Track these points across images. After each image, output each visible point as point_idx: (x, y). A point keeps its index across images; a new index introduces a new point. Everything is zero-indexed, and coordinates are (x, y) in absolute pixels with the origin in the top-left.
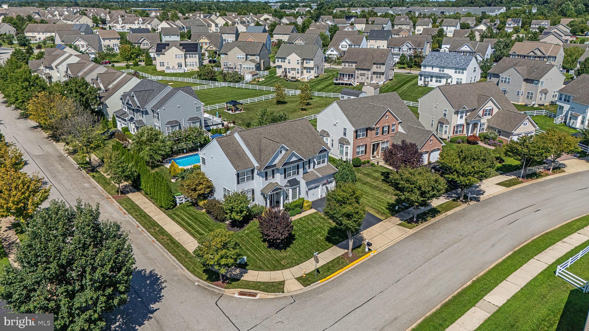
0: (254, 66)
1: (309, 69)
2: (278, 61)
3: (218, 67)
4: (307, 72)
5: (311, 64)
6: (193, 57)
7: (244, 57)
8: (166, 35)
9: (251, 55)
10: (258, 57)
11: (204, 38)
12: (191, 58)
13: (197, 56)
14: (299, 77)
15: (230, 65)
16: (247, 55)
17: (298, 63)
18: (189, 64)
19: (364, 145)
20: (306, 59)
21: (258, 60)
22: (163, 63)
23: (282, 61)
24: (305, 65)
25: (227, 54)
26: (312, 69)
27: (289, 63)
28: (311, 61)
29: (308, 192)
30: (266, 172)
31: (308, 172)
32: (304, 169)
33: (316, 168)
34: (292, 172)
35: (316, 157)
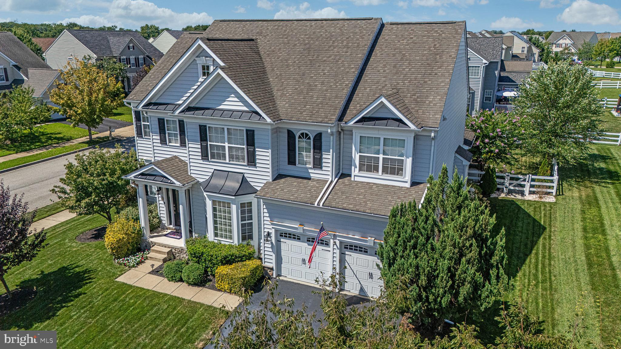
29: (278, 242)
30: (159, 119)
31: (309, 179)
32: (292, 161)
33: (357, 179)
34: (227, 145)
35: (356, 136)
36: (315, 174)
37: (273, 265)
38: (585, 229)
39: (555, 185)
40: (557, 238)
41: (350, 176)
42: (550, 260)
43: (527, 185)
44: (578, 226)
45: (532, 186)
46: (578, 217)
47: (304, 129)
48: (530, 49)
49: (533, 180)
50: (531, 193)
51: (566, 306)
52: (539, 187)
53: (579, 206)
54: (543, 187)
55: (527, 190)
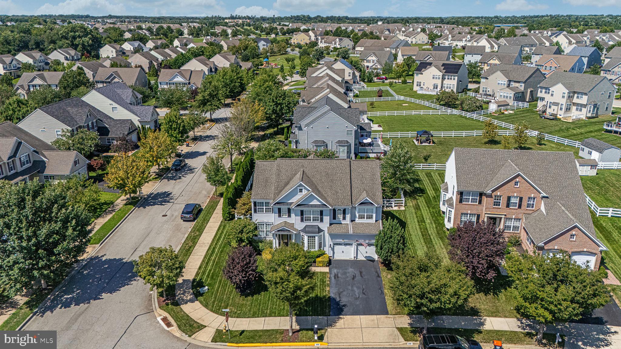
0: (512, 95)
1: (581, 106)
2: (541, 92)
3: (476, 92)
4: (577, 109)
5: (584, 100)
6: (451, 79)
7: (506, 83)
8: (469, 54)
9: (515, 82)
10: (523, 85)
11: (494, 58)
12: (449, 80)
13: (456, 78)
14: (561, 115)
15: (489, 91)
16: (510, 81)
17: (563, 97)
18: (446, 86)
19: (475, 215)
20: (578, 93)
21: (522, 89)
22: (420, 82)
23: (546, 92)
24: (575, 100)
25: (488, 79)
26: (585, 106)
27: (552, 95)
28: (584, 96)
29: (333, 247)
30: (279, 208)
31: (341, 224)
32: (334, 218)
33: (358, 222)
34: (312, 216)
35: (357, 209)
36: (343, 222)
37: (332, 255)
38: (418, 222)
39: (404, 202)
40: (410, 227)
41: (355, 221)
42: (410, 235)
43: (393, 203)
44: (416, 220)
45: (395, 203)
46: (415, 216)
47: (339, 207)
48: (354, 74)
49: (395, 201)
50: (395, 206)
51: (419, 250)
52: (398, 203)
53: (414, 211)
54: (399, 203)
55: (393, 205)
